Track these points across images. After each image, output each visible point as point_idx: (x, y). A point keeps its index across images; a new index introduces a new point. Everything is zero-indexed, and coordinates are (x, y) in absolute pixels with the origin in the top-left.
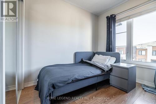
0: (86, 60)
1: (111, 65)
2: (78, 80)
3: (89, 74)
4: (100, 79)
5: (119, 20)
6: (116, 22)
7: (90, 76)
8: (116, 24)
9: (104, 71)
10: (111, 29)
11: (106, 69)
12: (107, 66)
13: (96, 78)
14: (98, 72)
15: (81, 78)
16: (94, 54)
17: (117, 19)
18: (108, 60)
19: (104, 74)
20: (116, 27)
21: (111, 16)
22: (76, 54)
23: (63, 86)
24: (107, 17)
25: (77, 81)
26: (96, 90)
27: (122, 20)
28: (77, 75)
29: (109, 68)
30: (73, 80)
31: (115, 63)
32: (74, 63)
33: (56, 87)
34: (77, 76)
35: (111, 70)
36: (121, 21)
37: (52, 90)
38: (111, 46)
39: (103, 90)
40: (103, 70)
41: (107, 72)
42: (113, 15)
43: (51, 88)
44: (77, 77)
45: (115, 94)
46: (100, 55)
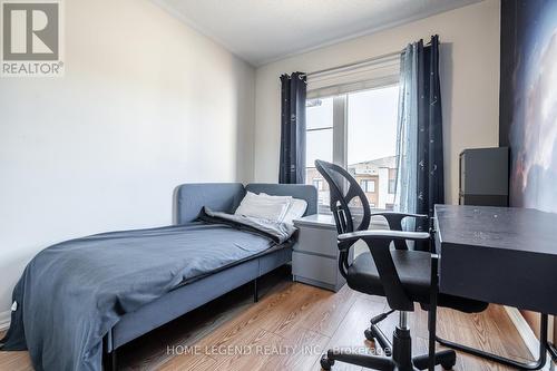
0: (219, 211)
1: (296, 223)
2: (201, 276)
3: (235, 254)
4: (265, 267)
5: (315, 90)
6: (308, 96)
7: (237, 259)
8: (308, 102)
9: (276, 239)
10: (293, 116)
11: (283, 234)
12: (285, 225)
13: (255, 263)
14: (261, 245)
15: (212, 268)
16: (242, 191)
17: (308, 88)
18: (285, 208)
19: (275, 251)
20: (307, 109)
21: (295, 75)
22: (180, 193)
23: (156, 299)
24: (283, 78)
25: (200, 279)
26: (256, 301)
27: (323, 92)
28: (198, 259)
29: (291, 232)
30: (187, 277)
31: (304, 216)
32: (175, 224)
33: (129, 308)
34: (198, 263)
35: (295, 236)
36: (319, 96)
37: (115, 319)
38: (293, 166)
39: (274, 296)
40: (273, 239)
41: (286, 242)
42: (299, 73)
43: (109, 315)
44: (199, 267)
45: (308, 301)
46: (263, 195)
